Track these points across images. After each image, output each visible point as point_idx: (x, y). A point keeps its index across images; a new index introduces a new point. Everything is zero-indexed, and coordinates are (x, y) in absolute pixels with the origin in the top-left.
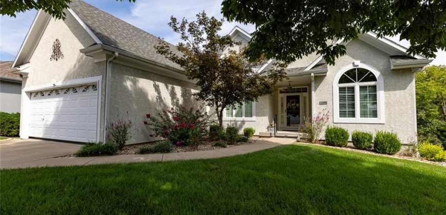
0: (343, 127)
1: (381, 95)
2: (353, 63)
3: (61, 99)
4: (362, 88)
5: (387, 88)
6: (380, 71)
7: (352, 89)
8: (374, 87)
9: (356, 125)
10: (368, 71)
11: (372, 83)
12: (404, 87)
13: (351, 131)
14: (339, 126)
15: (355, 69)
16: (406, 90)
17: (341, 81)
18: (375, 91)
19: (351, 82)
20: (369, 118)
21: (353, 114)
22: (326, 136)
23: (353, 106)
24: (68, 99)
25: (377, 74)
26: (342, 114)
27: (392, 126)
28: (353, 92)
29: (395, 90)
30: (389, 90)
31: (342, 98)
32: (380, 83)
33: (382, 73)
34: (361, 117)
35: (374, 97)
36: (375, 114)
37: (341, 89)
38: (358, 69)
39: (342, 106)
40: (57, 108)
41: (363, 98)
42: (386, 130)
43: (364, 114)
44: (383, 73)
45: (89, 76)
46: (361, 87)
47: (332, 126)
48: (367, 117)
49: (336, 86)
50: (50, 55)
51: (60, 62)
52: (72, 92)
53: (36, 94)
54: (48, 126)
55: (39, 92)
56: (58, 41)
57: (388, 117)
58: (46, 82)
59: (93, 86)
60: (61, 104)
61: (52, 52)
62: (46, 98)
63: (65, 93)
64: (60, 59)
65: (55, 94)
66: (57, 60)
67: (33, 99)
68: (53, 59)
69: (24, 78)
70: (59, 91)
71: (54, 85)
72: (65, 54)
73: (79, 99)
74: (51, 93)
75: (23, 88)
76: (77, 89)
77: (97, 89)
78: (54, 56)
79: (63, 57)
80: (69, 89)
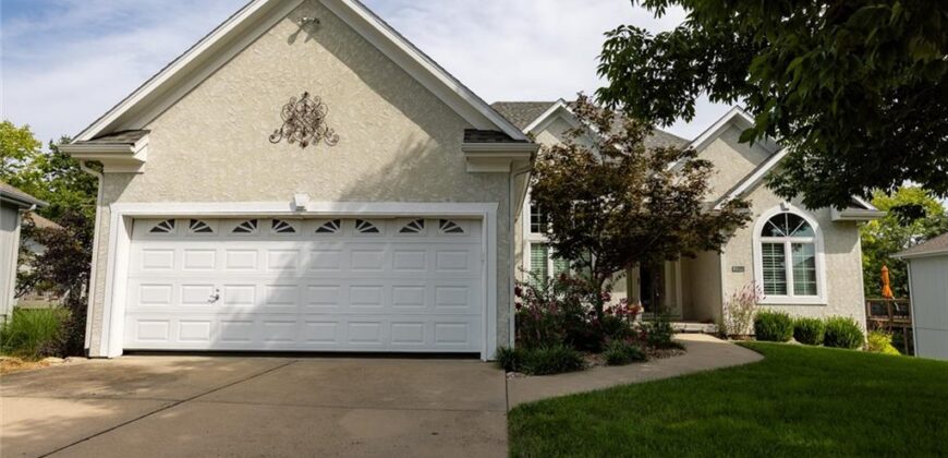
1: (821, 259)
2: (782, 205)
3: (307, 246)
4: (795, 247)
5: (829, 250)
6: (819, 222)
7: (780, 247)
8: (810, 247)
9: (794, 305)
10: (803, 219)
11: (809, 239)
12: (847, 250)
13: (793, 316)
14: (774, 310)
15: (783, 214)
16: (851, 254)
17: (764, 233)
18: (813, 252)
19: (779, 235)
20: (805, 296)
21: (783, 290)
22: (757, 329)
23: (783, 275)
24: (337, 246)
25: (814, 224)
26: (769, 289)
27: (837, 308)
29: (838, 252)
30: (830, 252)
31: (767, 261)
32: (818, 240)
33: (820, 225)
34: (795, 294)
35: (812, 263)
36: (813, 290)
37: (766, 246)
38: (789, 214)
39: (767, 275)
40: (289, 267)
41: (797, 263)
43: (798, 290)
44: (822, 226)
45: (448, 201)
46: (794, 245)
48: (803, 294)
49: (758, 241)
50: (266, 127)
51: (318, 151)
52: (357, 231)
53: (163, 226)
54: (242, 317)
55: (182, 219)
56: (312, 98)
57: (832, 293)
58: (247, 199)
59: (443, 221)
60: (306, 259)
61: (279, 122)
62: (228, 238)
63: (321, 230)
64: (322, 145)
65: (274, 231)
66: (304, 145)
67: (145, 238)
68: (284, 140)
69: (113, 174)
70: (291, 225)
71: (301, 209)
72: (345, 136)
73: (387, 250)
74: (246, 225)
75: (108, 205)
76: (374, 225)
77: (459, 230)
78: (289, 134)
79: (335, 141)
80: (337, 222)
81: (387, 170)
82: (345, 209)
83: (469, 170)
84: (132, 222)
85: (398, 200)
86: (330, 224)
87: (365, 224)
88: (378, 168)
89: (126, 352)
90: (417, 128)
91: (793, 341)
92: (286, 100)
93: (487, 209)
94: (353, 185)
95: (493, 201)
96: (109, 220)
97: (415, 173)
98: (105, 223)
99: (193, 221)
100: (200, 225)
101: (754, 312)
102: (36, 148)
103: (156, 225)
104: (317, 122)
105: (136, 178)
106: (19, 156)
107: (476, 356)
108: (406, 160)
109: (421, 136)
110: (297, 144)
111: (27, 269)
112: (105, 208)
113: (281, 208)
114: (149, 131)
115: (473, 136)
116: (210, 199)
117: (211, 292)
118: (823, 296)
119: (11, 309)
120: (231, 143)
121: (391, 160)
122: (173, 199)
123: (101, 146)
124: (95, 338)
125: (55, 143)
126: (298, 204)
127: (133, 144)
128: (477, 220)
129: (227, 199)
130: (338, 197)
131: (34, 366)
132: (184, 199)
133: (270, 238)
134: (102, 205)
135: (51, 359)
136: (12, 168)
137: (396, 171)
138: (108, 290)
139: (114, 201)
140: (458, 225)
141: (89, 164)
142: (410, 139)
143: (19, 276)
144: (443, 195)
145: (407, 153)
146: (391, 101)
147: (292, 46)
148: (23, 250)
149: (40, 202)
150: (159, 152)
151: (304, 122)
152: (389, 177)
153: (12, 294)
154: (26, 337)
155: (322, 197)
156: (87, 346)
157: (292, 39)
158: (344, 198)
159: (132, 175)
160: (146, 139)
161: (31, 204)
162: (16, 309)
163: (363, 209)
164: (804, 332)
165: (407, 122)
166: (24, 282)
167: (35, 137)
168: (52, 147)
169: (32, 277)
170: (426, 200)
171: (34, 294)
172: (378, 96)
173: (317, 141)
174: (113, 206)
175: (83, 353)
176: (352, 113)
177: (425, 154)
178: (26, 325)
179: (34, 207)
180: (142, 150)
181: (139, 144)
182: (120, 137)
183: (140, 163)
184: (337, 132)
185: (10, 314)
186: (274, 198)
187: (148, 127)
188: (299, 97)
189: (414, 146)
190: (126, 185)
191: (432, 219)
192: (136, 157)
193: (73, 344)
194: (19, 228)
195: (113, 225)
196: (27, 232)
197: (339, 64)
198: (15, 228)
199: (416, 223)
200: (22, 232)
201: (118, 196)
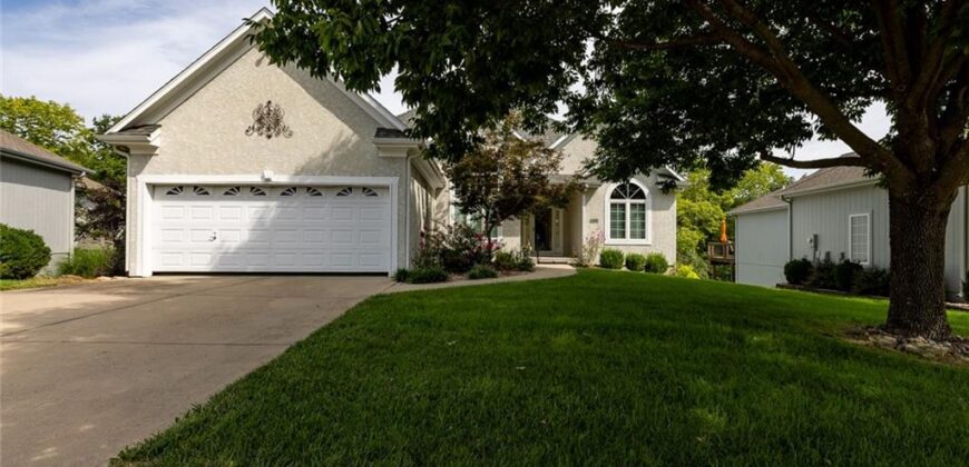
0: (620, 248)
1: (649, 213)
3: (273, 204)
4: (633, 205)
5: (654, 208)
6: (649, 189)
7: (623, 206)
8: (643, 206)
9: (628, 246)
10: (639, 187)
11: (641, 201)
12: (667, 208)
13: (626, 253)
14: (614, 248)
15: (627, 184)
16: (669, 211)
17: (613, 197)
18: (644, 210)
19: (622, 198)
20: (639, 239)
21: (623, 235)
22: (601, 261)
23: (623, 225)
24: (295, 205)
25: (646, 191)
26: (613, 235)
27: (657, 247)
28: (624, 209)
29: (660, 210)
30: (656, 210)
31: (613, 216)
32: (648, 201)
34: (630, 238)
35: (643, 217)
36: (644, 237)
37: (613, 206)
38: (630, 184)
39: (613, 225)
40: (261, 218)
41: (633, 216)
42: (655, 251)
43: (633, 235)
44: (651, 192)
45: (366, 175)
46: (631, 205)
47: (607, 248)
48: (636, 237)
49: (608, 201)
50: (242, 124)
51: (279, 141)
52: (308, 195)
53: (175, 190)
54: (231, 251)
55: (188, 186)
56: (273, 104)
57: (655, 238)
58: (232, 173)
59: (364, 189)
60: (272, 214)
61: (251, 121)
62: (220, 199)
63: (283, 194)
64: (281, 137)
65: (251, 195)
66: (269, 137)
67: (162, 199)
68: (256, 134)
69: (137, 155)
70: (263, 190)
71: (269, 180)
72: (297, 130)
73: (327, 206)
74: (232, 190)
75: (134, 176)
76: (320, 191)
77: (375, 194)
78: (259, 129)
79: (290, 135)
80: (295, 189)
81: (325, 155)
82: (297, 180)
83: (381, 155)
84: (153, 187)
85: (333, 175)
86: (289, 190)
87: (313, 190)
88: (319, 153)
89: (155, 274)
90: (346, 127)
91: (624, 269)
92: (256, 106)
93: (392, 181)
94: (303, 164)
95: (395, 175)
96: (137, 188)
97: (343, 157)
98: (134, 189)
99: (196, 187)
100: (201, 190)
101: (600, 250)
102: (81, 123)
103: (170, 189)
104: (277, 122)
105: (153, 158)
106: (67, 129)
107: (386, 274)
108: (338, 149)
109: (348, 131)
110: (264, 136)
111: (83, 220)
112: (133, 179)
113: (255, 179)
114: (160, 126)
115: (381, 134)
116: (205, 173)
117: (211, 234)
118: (649, 239)
119: (72, 248)
120: (218, 135)
121: (328, 148)
122: (180, 173)
123: (127, 136)
124: (132, 264)
125: (98, 120)
126: (266, 177)
127: (149, 135)
128: (385, 188)
129: (218, 173)
130: (292, 172)
131: (91, 281)
132: (188, 173)
133: (249, 199)
134: (131, 176)
135: (102, 278)
136: (61, 139)
137: (331, 156)
138: (139, 233)
139: (139, 173)
140: (375, 191)
141: (119, 147)
142: (341, 134)
143: (77, 225)
144: (363, 172)
145: (339, 143)
146: (328, 108)
147: (259, 69)
148: (78, 205)
149: (88, 170)
150: (169, 140)
151: (269, 121)
152: (326, 160)
153: (73, 238)
154: (86, 268)
155: (283, 172)
156: (127, 269)
157: (258, 63)
158: (297, 174)
159: (151, 156)
160: (158, 131)
161: (81, 172)
162: (76, 250)
163: (310, 180)
164: (632, 263)
165: (339, 123)
166: (81, 230)
167: (77, 113)
168: (96, 123)
169: (87, 226)
170: (352, 175)
171: (90, 239)
172: (318, 105)
173: (278, 134)
174: (139, 177)
175: (125, 274)
176: (301, 115)
177: (350, 145)
178: (86, 260)
179: (84, 174)
180: (156, 138)
181: (153, 135)
182: (140, 130)
183: (155, 148)
184: (291, 129)
185: (72, 252)
186: (250, 172)
187: (160, 123)
188: (265, 104)
189: (343, 139)
190: (146, 163)
191: (357, 187)
192: (152, 144)
193: (118, 269)
194: (73, 190)
195: (139, 190)
196: (80, 193)
197: (291, 81)
198: (70, 190)
199: (346, 190)
200: (76, 192)
201: (142, 170)
